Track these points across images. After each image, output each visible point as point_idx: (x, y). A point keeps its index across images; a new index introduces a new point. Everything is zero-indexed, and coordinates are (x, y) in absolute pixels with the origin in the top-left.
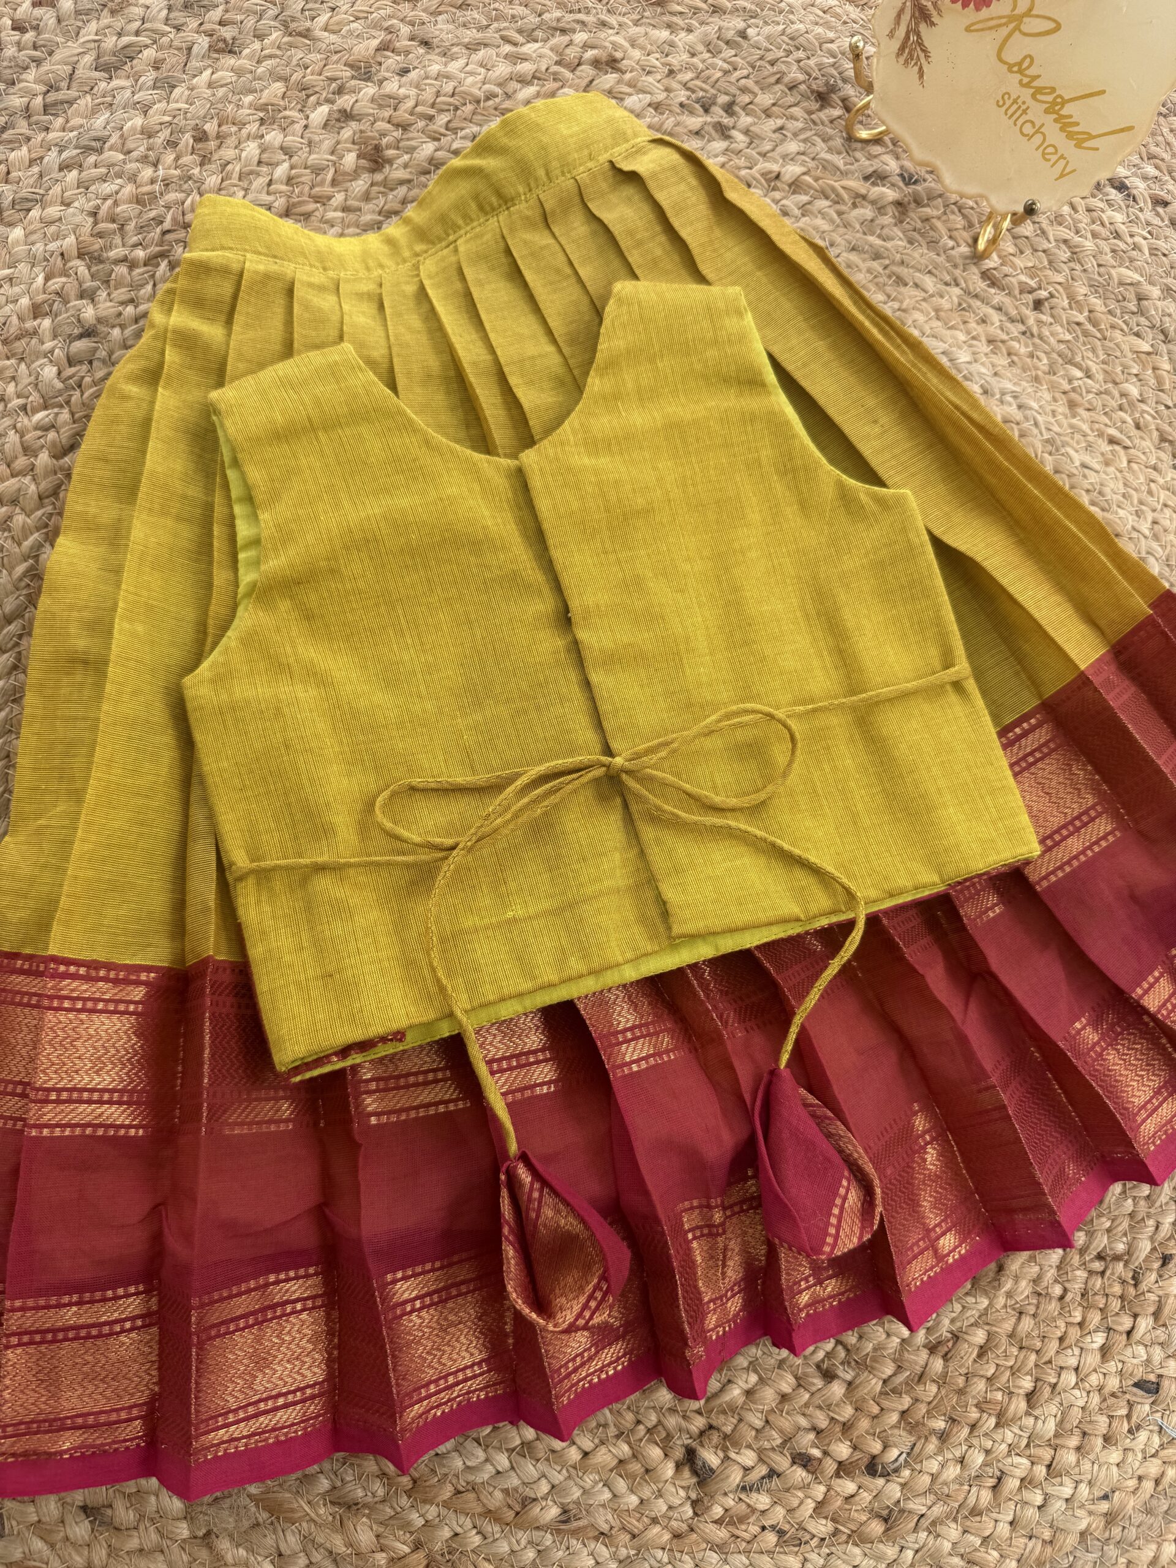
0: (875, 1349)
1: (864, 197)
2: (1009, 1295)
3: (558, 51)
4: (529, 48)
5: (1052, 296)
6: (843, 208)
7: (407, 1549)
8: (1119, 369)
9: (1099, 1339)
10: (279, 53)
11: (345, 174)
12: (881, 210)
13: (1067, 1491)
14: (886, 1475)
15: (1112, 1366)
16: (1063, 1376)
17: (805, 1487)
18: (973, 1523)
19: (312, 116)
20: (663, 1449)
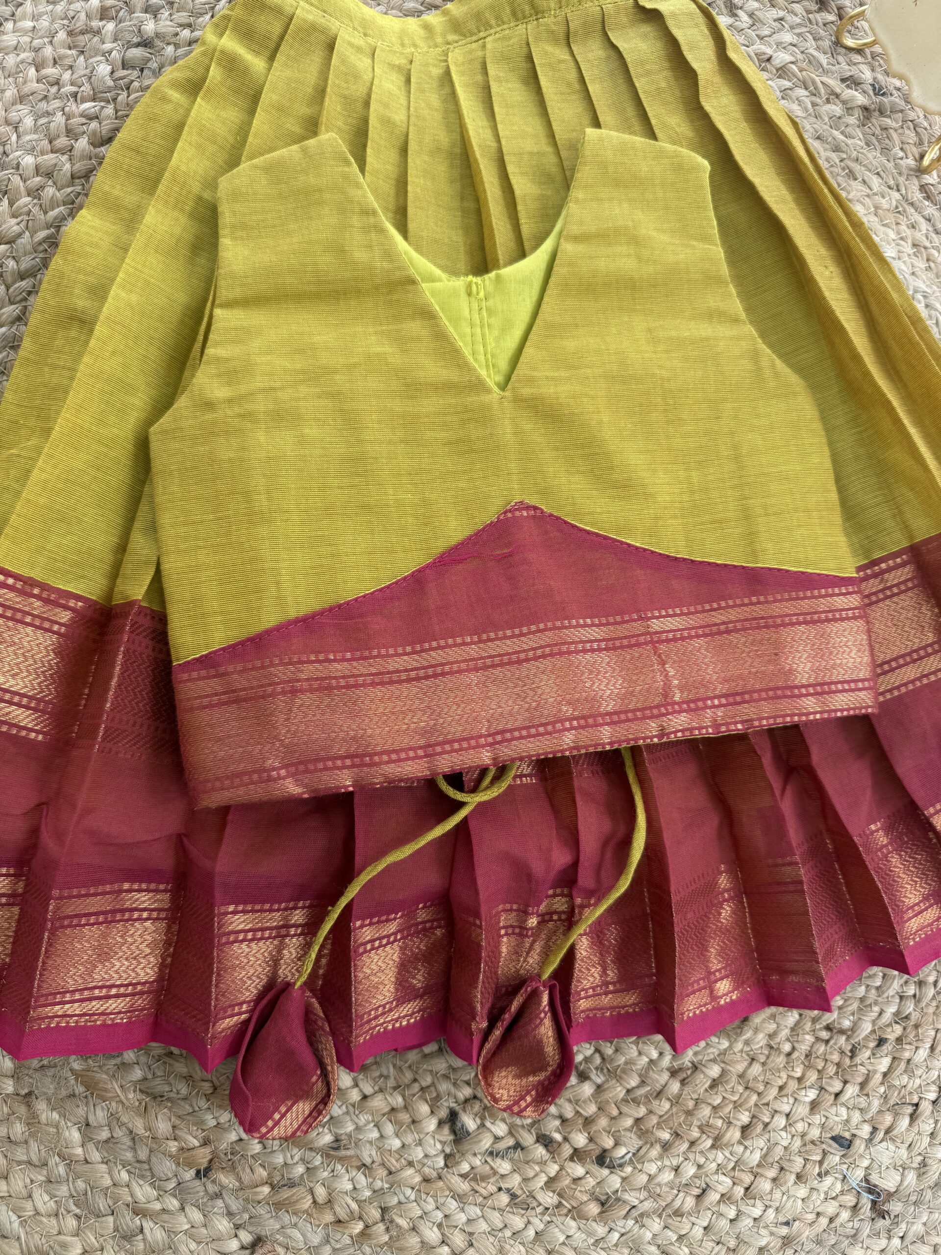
0: (626, 1063)
1: (837, 96)
2: (747, 1043)
6: (818, 101)
7: (197, 1143)
9: (812, 1094)
12: (849, 110)
13: (757, 1212)
14: (611, 1167)
15: (817, 1119)
16: (776, 1118)
17: (542, 1163)
18: (674, 1222)
20: (431, 1107)
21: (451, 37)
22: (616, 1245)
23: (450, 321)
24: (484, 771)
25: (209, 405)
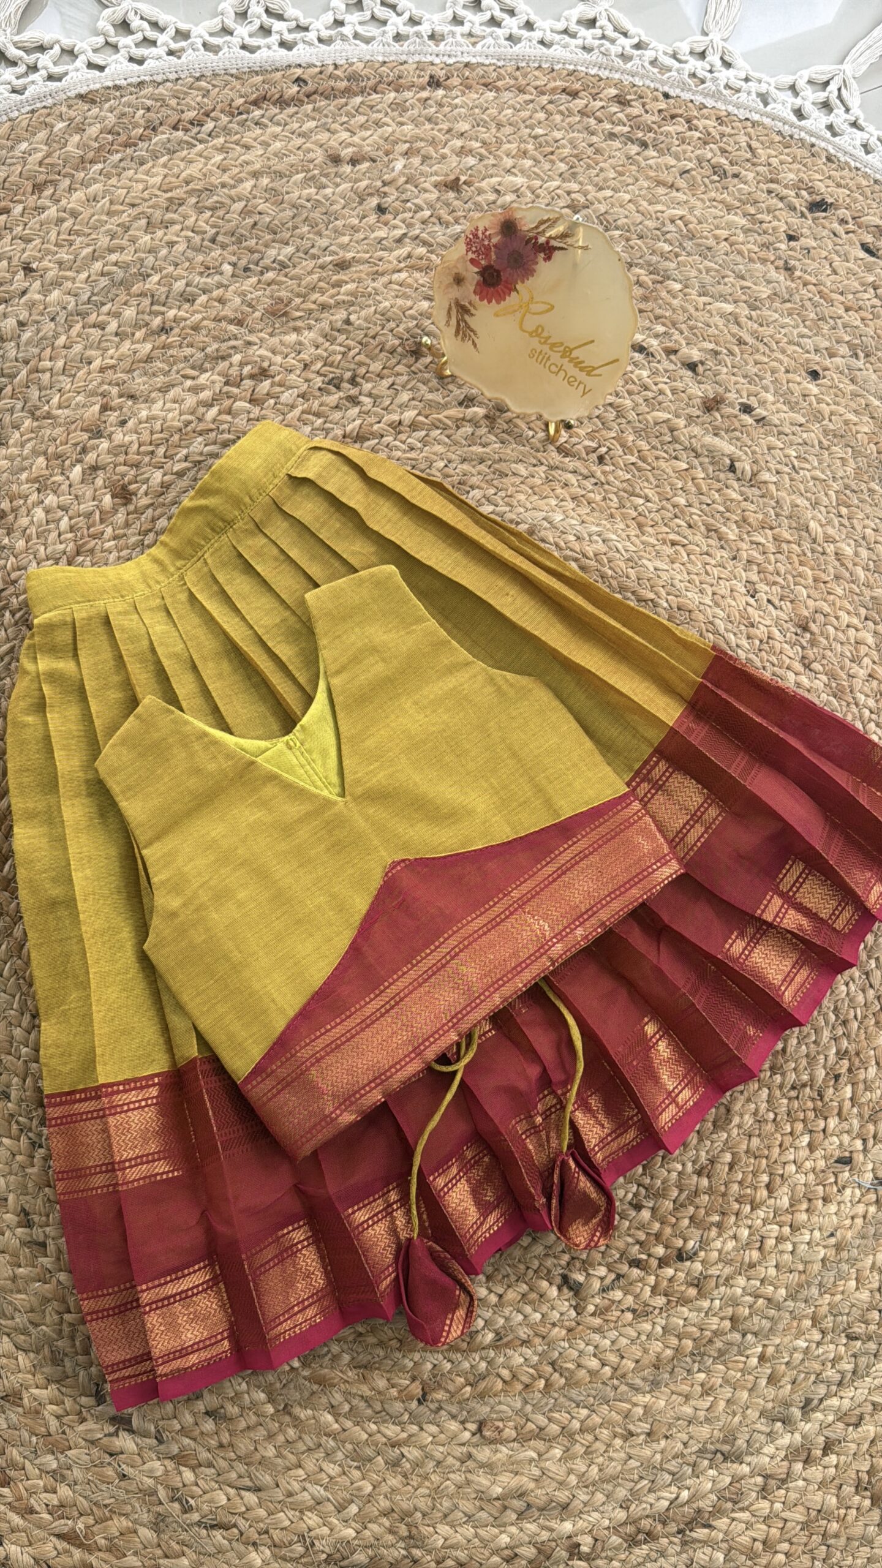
0: (663, 1183)
1: (462, 419)
2: (739, 1126)
3: (225, 375)
4: (203, 379)
5: (610, 449)
6: (450, 432)
7: (408, 1382)
8: (668, 489)
9: (806, 1139)
10: (33, 435)
11: (109, 512)
13: (806, 1238)
14: (689, 1258)
15: (819, 1153)
16: (787, 1168)
17: (642, 1280)
18: (752, 1272)
19: (71, 476)
20: (547, 1280)
21: (179, 563)
22: (721, 1309)
23: (287, 773)
24: (458, 1045)
25: (174, 915)
